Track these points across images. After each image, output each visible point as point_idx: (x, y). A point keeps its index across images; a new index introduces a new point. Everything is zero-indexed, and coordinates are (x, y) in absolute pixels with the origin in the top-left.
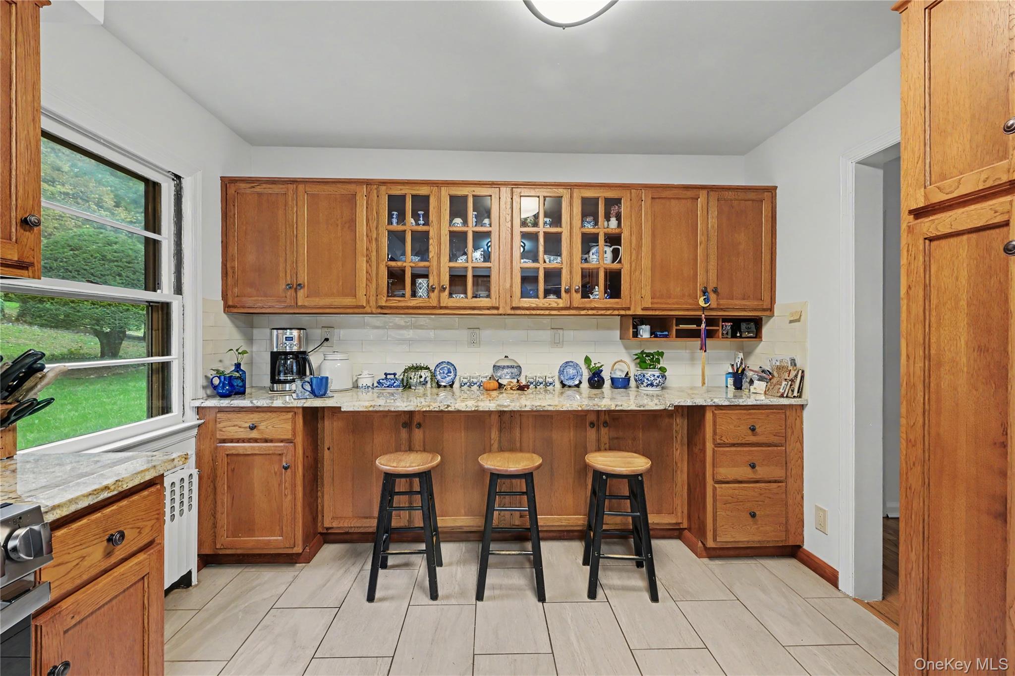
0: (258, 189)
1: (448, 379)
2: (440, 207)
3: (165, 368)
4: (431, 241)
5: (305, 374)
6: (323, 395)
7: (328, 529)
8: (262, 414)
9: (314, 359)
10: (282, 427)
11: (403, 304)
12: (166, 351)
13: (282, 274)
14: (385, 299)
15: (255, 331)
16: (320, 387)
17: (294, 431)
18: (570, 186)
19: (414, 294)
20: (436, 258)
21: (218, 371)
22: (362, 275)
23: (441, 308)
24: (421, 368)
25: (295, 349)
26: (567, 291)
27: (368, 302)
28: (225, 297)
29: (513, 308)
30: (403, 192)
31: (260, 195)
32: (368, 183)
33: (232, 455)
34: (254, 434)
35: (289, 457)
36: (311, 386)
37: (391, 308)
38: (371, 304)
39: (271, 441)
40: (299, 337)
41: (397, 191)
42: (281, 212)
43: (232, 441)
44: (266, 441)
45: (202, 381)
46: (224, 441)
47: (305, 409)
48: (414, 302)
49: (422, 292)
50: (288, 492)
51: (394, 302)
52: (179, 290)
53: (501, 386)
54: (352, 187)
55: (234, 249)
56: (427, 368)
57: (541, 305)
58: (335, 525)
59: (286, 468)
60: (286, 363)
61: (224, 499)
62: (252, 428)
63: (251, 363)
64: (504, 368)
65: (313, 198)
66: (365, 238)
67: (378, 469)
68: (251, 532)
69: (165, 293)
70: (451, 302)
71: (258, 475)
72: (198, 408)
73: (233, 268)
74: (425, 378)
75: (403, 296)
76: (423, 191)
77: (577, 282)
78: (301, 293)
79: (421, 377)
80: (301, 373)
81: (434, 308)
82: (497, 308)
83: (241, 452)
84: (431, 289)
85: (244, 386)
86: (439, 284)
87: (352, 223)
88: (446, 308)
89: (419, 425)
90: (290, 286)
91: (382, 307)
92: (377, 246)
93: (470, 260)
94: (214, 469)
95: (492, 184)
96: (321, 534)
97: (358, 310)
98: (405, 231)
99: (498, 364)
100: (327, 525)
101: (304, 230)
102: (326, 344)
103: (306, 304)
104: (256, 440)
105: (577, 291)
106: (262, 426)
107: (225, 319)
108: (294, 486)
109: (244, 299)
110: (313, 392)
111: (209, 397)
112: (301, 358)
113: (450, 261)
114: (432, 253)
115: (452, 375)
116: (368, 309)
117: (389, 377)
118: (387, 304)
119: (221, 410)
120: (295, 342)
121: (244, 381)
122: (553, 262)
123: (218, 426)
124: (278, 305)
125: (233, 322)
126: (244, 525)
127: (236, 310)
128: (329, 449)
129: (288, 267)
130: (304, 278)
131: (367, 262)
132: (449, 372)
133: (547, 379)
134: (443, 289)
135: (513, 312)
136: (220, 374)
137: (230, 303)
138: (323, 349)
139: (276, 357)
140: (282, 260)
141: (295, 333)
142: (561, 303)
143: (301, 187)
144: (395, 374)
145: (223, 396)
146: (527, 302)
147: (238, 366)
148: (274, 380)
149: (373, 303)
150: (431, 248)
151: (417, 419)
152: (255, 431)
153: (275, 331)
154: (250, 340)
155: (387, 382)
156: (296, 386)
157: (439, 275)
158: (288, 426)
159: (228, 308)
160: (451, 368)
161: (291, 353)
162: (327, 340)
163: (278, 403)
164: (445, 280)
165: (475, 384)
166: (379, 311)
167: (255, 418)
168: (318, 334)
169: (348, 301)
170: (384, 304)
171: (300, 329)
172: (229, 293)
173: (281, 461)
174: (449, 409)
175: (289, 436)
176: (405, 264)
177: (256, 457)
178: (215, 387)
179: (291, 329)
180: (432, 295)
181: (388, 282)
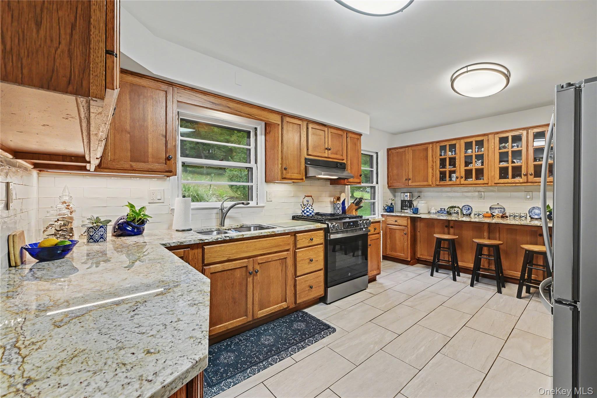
0: (397, 151)
1: (469, 212)
2: (461, 146)
3: (374, 203)
4: (457, 160)
5: (412, 207)
6: (417, 214)
7: (419, 258)
8: (398, 218)
9: (415, 203)
10: (404, 222)
11: (446, 184)
12: (374, 199)
13: (404, 176)
14: (438, 182)
15: (396, 194)
16: (416, 211)
17: (408, 223)
18: (527, 129)
19: (451, 180)
20: (458, 166)
21: (386, 205)
22: (430, 175)
23: (461, 184)
24: (455, 207)
25: (408, 199)
26: (526, 175)
27: (432, 183)
28: (388, 184)
29: (495, 184)
30: (445, 144)
31: (398, 152)
32: (432, 143)
33: (390, 229)
34: (396, 223)
35: (406, 231)
36: (413, 210)
37: (441, 185)
38: (434, 184)
39: (401, 226)
40: (410, 195)
41: (443, 144)
42: (404, 156)
43: (390, 225)
44: (399, 225)
45: (383, 208)
46: (388, 224)
47: (411, 217)
48: (450, 183)
49: (454, 179)
50: (406, 241)
51: (442, 183)
52: (377, 183)
53: (493, 216)
54: (426, 145)
55: (390, 169)
56: (458, 207)
57: (510, 182)
58: (421, 257)
59: (405, 234)
60: (405, 203)
61: (389, 241)
62: (396, 221)
63: (395, 204)
64: (496, 208)
65: (413, 151)
66: (431, 162)
67: (435, 237)
68: (396, 251)
69: (374, 184)
70: (466, 182)
71: (398, 235)
72: (382, 215)
73: (390, 175)
74: (457, 211)
75: (446, 181)
76: (453, 142)
77: (531, 170)
78: (410, 181)
79: (455, 210)
80: (410, 207)
81: (459, 184)
82: (488, 184)
83: (393, 228)
84: (457, 178)
85: (393, 210)
86: (460, 175)
87: (427, 158)
88: (464, 184)
89: (452, 227)
90: (406, 180)
91: (437, 185)
92: (436, 164)
93: (474, 166)
94: (386, 232)
95: (484, 135)
96: (417, 259)
97: (429, 186)
98: (446, 158)
99: (492, 207)
100: (418, 256)
101: (411, 162)
102: (419, 198)
103: (412, 185)
104: (397, 225)
105: (531, 175)
106: (399, 221)
107: (388, 190)
108: (408, 240)
109: (393, 184)
110: (413, 212)
111: (384, 212)
112: (410, 202)
113: (465, 166)
114: (457, 165)
115: (470, 210)
116: (432, 186)
117: (442, 210)
118: (439, 184)
119: (388, 216)
120: (408, 197)
121: (393, 208)
122: (517, 163)
123: (387, 220)
124: (403, 186)
125: (390, 191)
126: (393, 249)
127: (391, 187)
128: (419, 232)
129: (406, 174)
130: (411, 176)
131: (432, 170)
132: (469, 209)
133: (515, 214)
134: (462, 177)
135: (495, 185)
136: (387, 206)
137: (390, 185)
138: (418, 199)
139: (403, 202)
140: (404, 171)
141: (408, 194)
142: (521, 180)
143: (410, 148)
144: (445, 209)
145: (388, 212)
146: (502, 181)
147: (392, 204)
148: (402, 209)
149: (434, 183)
150: (457, 163)
151: (451, 224)
152: (396, 222)
153: (402, 194)
154: (395, 196)
155: (441, 211)
156: (408, 211)
157: (460, 172)
158: (406, 222)
159: (389, 187)
160: (469, 208)
161: (407, 200)
162: (419, 196)
163: (403, 215)
164: (463, 174)
165: (481, 214)
166: (437, 186)
167: (396, 218)
168: (416, 194)
169: (425, 183)
170: (438, 184)
171: (410, 193)
172: (389, 183)
173: (404, 232)
174: (459, 220)
175: (406, 225)
176: (446, 169)
177: (397, 230)
178: (386, 210)
179: (407, 193)
180: (457, 180)
181: (440, 176)
